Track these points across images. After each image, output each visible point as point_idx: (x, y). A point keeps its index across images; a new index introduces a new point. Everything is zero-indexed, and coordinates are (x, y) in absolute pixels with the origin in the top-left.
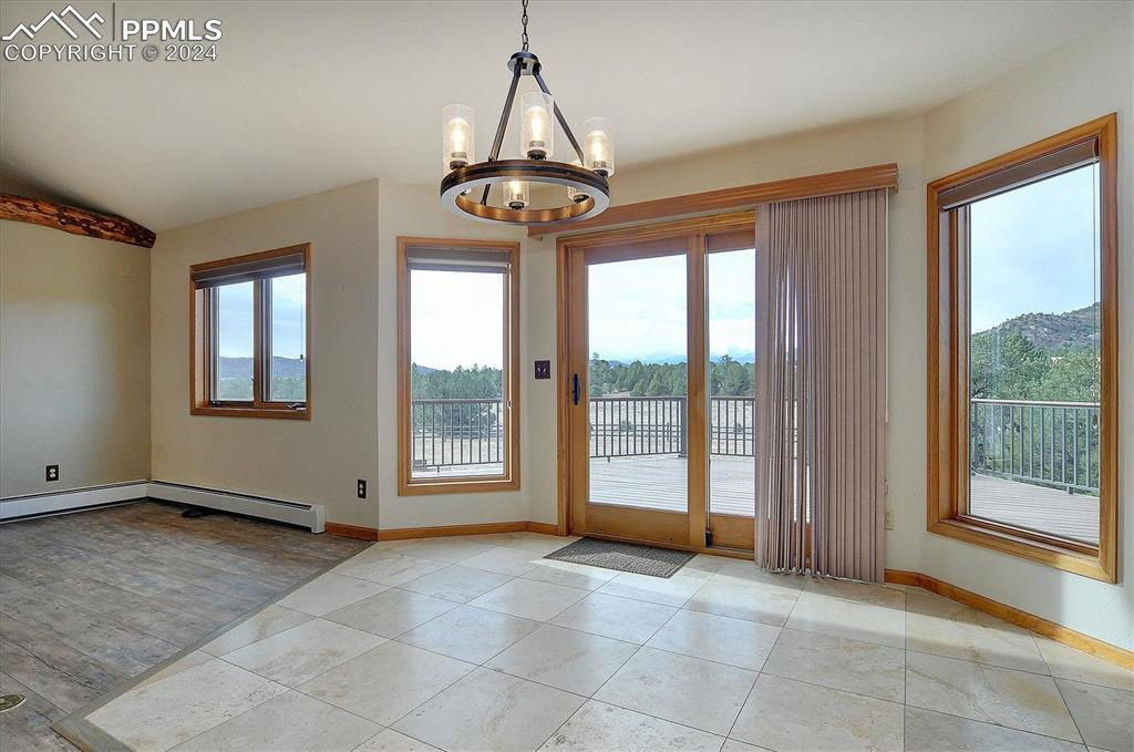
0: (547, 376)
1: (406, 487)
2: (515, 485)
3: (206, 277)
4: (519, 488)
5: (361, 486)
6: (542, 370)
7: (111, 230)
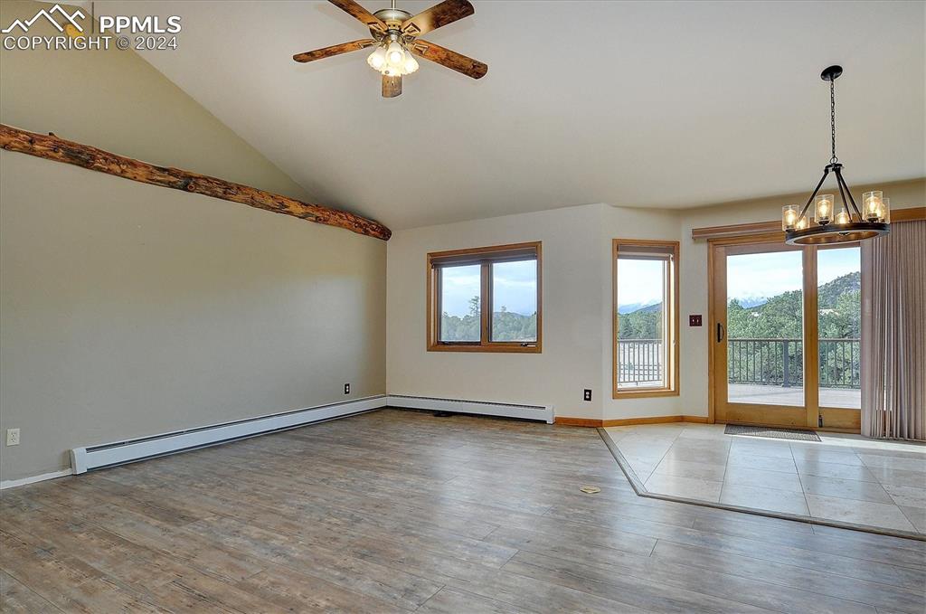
0: (700, 324)
1: (617, 394)
2: (676, 392)
3: (438, 261)
4: (678, 395)
5: (588, 393)
6: (695, 321)
7: (374, 230)
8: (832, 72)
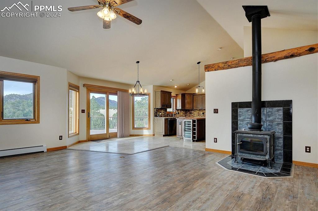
1: (69, 136)
4: (79, 134)
5: (61, 137)
6: (83, 111)
8: (138, 62)
